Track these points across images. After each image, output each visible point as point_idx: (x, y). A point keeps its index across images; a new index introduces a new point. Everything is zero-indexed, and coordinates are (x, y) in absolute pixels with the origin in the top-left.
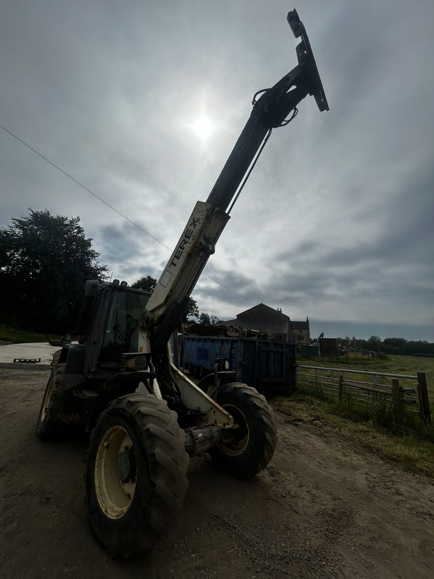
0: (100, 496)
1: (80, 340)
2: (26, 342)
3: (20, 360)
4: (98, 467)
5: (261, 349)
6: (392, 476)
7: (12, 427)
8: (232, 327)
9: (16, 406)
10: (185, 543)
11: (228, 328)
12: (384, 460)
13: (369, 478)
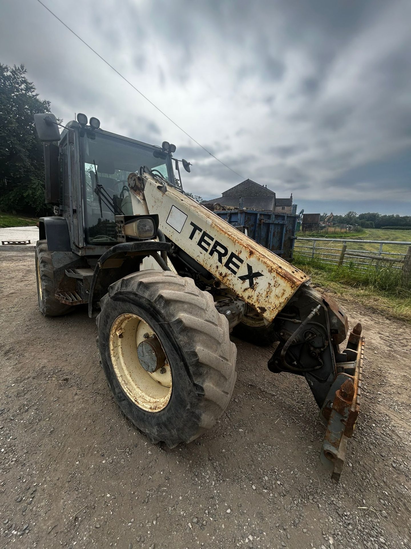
0: (124, 385)
1: (57, 212)
2: (13, 227)
3: (9, 242)
4: (114, 356)
5: (262, 221)
6: (404, 334)
7: (13, 308)
8: (219, 205)
9: (13, 287)
10: (228, 417)
11: (215, 206)
12: (390, 320)
13: (383, 337)
